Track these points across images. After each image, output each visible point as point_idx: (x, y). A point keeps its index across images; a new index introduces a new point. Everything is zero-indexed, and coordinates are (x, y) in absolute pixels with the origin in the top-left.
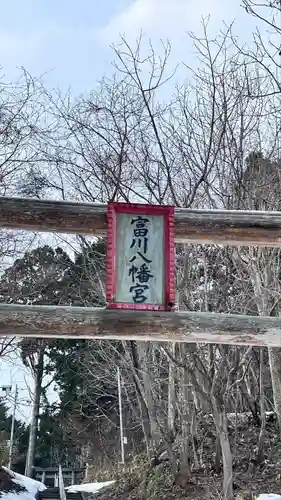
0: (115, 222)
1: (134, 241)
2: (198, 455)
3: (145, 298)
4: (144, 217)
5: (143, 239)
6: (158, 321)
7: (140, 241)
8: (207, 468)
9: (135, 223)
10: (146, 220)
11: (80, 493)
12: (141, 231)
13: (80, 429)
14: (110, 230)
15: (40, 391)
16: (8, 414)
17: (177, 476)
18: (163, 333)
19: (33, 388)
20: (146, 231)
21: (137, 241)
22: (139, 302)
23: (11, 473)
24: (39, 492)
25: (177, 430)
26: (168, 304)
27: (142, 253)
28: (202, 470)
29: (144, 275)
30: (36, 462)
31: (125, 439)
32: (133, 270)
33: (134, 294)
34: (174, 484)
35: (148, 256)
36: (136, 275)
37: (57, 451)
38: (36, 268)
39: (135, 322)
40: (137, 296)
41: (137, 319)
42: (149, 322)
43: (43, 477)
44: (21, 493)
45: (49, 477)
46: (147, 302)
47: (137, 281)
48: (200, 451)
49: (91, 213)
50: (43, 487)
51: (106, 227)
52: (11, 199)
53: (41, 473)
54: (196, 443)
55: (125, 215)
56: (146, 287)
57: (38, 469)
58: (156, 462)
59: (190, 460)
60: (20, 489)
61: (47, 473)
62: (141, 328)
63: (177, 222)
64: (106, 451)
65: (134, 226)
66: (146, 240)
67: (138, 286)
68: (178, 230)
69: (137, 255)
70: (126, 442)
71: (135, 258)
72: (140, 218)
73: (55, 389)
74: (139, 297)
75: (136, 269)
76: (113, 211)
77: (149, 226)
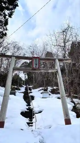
4: (36, 58)
16: (22, 79)
18: (38, 71)
19: (24, 76)
22: (36, 67)
23: (22, 85)
24: (25, 87)
26: (39, 68)
29: (36, 64)
30: (25, 84)
38: (25, 64)
66: (36, 61)
68: (40, 60)
70: (34, 82)
76: (33, 58)
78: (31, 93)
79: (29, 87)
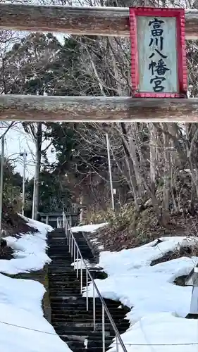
0: (135, 24)
1: (152, 40)
2: (177, 202)
3: (163, 88)
4: (159, 19)
5: (159, 38)
6: (175, 107)
7: (157, 40)
8: (184, 211)
9: (152, 24)
10: (161, 22)
11: (80, 232)
12: (157, 31)
13: (75, 183)
14: (132, 31)
15: (40, 152)
16: (15, 171)
17: (160, 219)
18: (179, 116)
19: (35, 151)
20: (162, 31)
21: (155, 40)
22: (158, 91)
23: (26, 218)
24: (49, 233)
25: (158, 183)
26: (182, 92)
27: (159, 50)
28: (180, 213)
29: (162, 69)
30: (40, 209)
31: (115, 190)
32: (152, 64)
33: (154, 85)
34: (158, 225)
35: (164, 52)
36: (155, 68)
37: (55, 200)
38: (31, 51)
39: (157, 108)
40: (157, 87)
41: (158, 105)
42: (168, 108)
43: (47, 220)
44: (36, 234)
45: (52, 220)
46: (164, 90)
47: (156, 73)
48: (178, 198)
49: (114, 17)
50: (51, 229)
51: (128, 29)
52: (48, 8)
53: (45, 217)
54: (175, 193)
55: (143, 17)
56: (164, 79)
57: (42, 214)
58: (143, 208)
59: (171, 206)
60: (34, 231)
61: (50, 217)
62: (161, 112)
63: (187, 22)
64: (97, 199)
65: (151, 28)
66: (162, 39)
67: (157, 78)
68: (187, 29)
69: (155, 52)
70: (115, 192)
71: (153, 54)
72: (156, 20)
73: (52, 151)
74: (158, 87)
75: (155, 63)
76: (134, 15)
77: (164, 27)
78: (101, 275)
79: (76, 229)
